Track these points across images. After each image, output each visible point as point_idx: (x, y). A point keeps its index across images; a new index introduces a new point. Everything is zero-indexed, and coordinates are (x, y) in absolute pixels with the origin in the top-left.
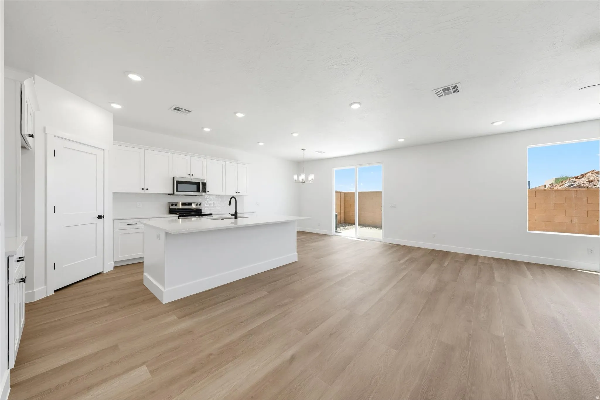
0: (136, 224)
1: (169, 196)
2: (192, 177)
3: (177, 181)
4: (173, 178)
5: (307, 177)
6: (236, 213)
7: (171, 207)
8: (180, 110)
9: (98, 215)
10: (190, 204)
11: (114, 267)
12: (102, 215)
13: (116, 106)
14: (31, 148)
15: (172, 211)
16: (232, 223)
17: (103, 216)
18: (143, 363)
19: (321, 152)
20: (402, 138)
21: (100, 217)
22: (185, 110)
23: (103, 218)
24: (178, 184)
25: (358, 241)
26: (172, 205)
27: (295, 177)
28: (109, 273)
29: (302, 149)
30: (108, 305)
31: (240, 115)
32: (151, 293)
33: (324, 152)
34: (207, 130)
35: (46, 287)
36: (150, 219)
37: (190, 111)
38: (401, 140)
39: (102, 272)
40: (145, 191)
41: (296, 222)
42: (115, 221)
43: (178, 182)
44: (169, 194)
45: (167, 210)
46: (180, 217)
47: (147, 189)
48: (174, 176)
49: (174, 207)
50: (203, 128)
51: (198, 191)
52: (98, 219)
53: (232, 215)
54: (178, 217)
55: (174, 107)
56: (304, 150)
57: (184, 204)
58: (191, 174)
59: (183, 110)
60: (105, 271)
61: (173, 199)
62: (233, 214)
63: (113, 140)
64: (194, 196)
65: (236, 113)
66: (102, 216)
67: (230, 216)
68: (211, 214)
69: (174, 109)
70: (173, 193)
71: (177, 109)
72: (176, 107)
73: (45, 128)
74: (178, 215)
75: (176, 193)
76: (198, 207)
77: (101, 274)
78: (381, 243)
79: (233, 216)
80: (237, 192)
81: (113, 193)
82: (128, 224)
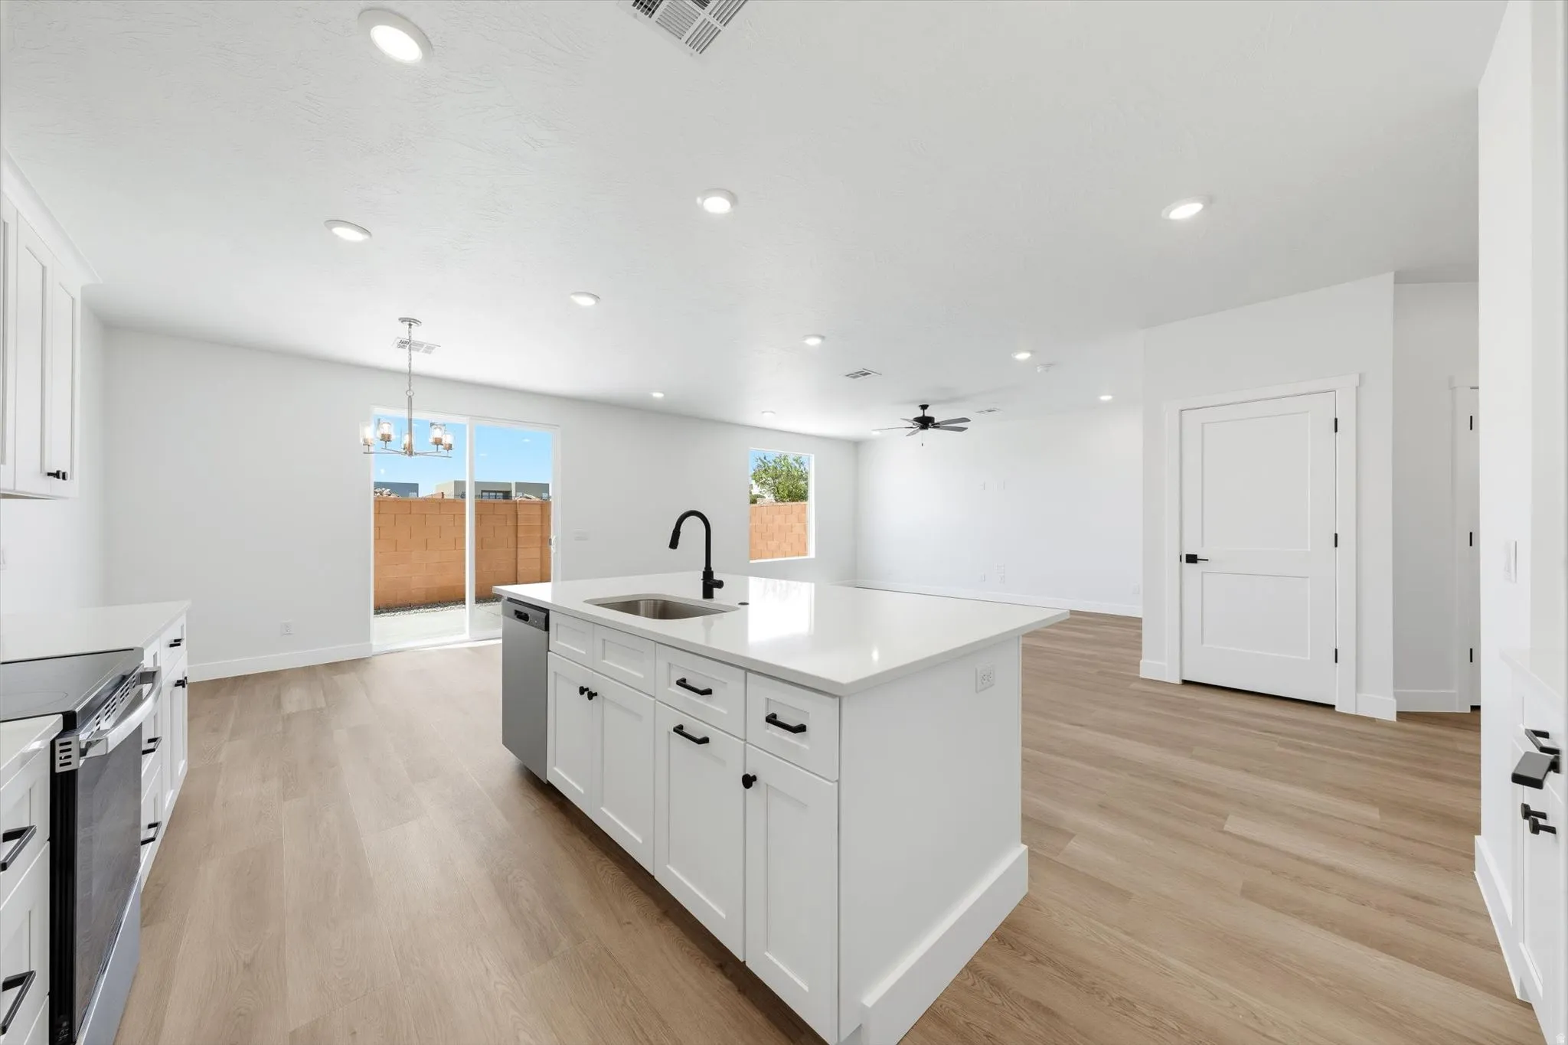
18: (1225, 833)
20: (661, 392)
38: (658, 395)
56: (409, 322)
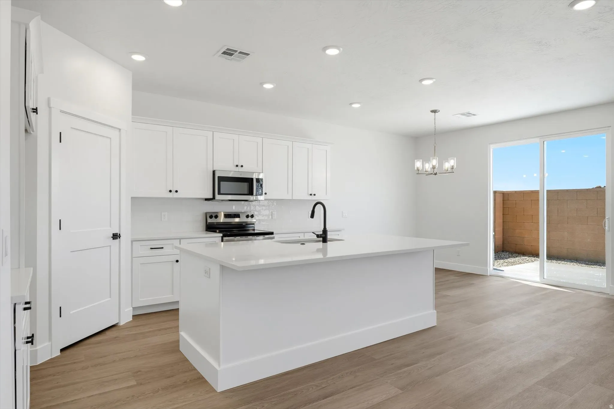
0: (163, 248)
1: (207, 202)
2: (241, 169)
3: (218, 177)
4: (214, 172)
5: (441, 164)
6: (325, 231)
7: (210, 220)
8: (231, 55)
9: (113, 234)
10: (237, 216)
11: (133, 316)
12: (117, 233)
13: (138, 58)
14: (33, 131)
15: (210, 228)
16: (318, 250)
17: (119, 234)
19: (469, 114)
21: (116, 236)
22: (240, 53)
23: (119, 238)
24: (222, 183)
25: (546, 289)
26: (211, 217)
27: (418, 164)
28: (127, 326)
29: (432, 111)
30: (133, 383)
31: (332, 52)
32: (195, 369)
33: (474, 115)
34: (268, 86)
35: (50, 343)
36: (181, 240)
37: (248, 54)
39: (118, 323)
40: (174, 195)
41: (434, 250)
42: (133, 242)
43: (221, 179)
44: (206, 200)
45: (203, 225)
46: (226, 237)
47: (177, 191)
48: (214, 169)
49: (213, 220)
50: (262, 84)
51: (251, 193)
52: (113, 239)
53: (318, 236)
54: (222, 237)
55: (224, 50)
56: (434, 111)
57: (227, 216)
58: (240, 165)
59: (237, 53)
60: (122, 323)
61: (211, 207)
62: (321, 235)
63: (132, 115)
64: (243, 202)
65: (325, 48)
66: (117, 235)
67: (315, 237)
68: (272, 233)
69: (224, 53)
70: (214, 198)
71: (228, 53)
72: (228, 49)
73: (49, 100)
74: (221, 235)
75: (218, 197)
76: (249, 220)
77: (116, 327)
78: (605, 296)
79: (320, 237)
80: (311, 195)
81: (132, 198)
82: (151, 248)
